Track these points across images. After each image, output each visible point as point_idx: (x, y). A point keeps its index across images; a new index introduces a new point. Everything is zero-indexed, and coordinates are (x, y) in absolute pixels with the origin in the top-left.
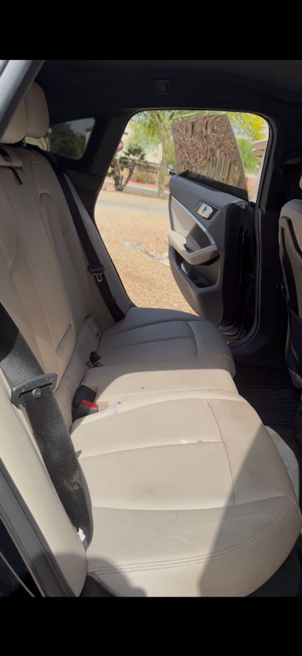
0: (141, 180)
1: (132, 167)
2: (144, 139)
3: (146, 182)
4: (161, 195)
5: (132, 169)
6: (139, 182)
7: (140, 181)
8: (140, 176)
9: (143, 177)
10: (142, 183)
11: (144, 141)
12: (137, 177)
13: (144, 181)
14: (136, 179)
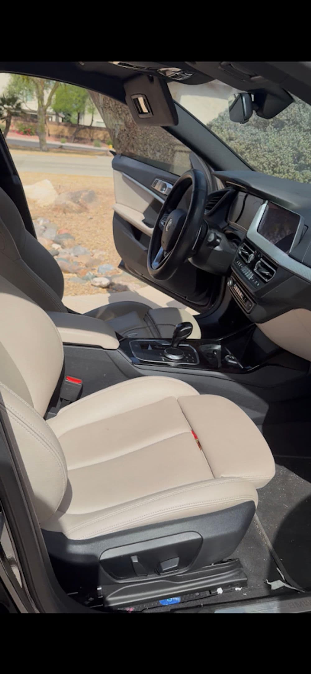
0: (28, 131)
1: (8, 119)
2: (26, 86)
3: (35, 134)
4: (44, 147)
5: (8, 121)
6: (27, 135)
7: (27, 133)
8: (27, 126)
9: (30, 128)
10: (31, 135)
11: (26, 88)
12: (24, 129)
13: (32, 132)
14: (23, 131)
